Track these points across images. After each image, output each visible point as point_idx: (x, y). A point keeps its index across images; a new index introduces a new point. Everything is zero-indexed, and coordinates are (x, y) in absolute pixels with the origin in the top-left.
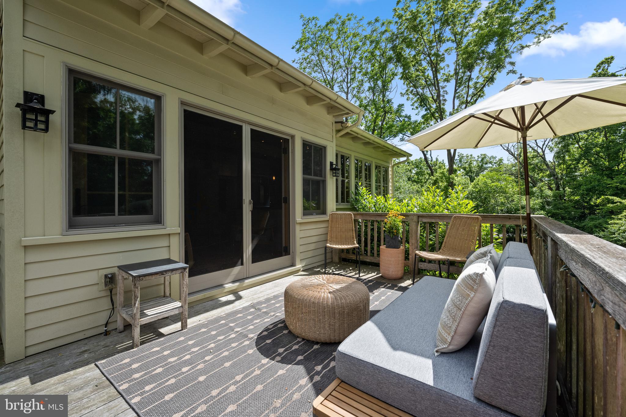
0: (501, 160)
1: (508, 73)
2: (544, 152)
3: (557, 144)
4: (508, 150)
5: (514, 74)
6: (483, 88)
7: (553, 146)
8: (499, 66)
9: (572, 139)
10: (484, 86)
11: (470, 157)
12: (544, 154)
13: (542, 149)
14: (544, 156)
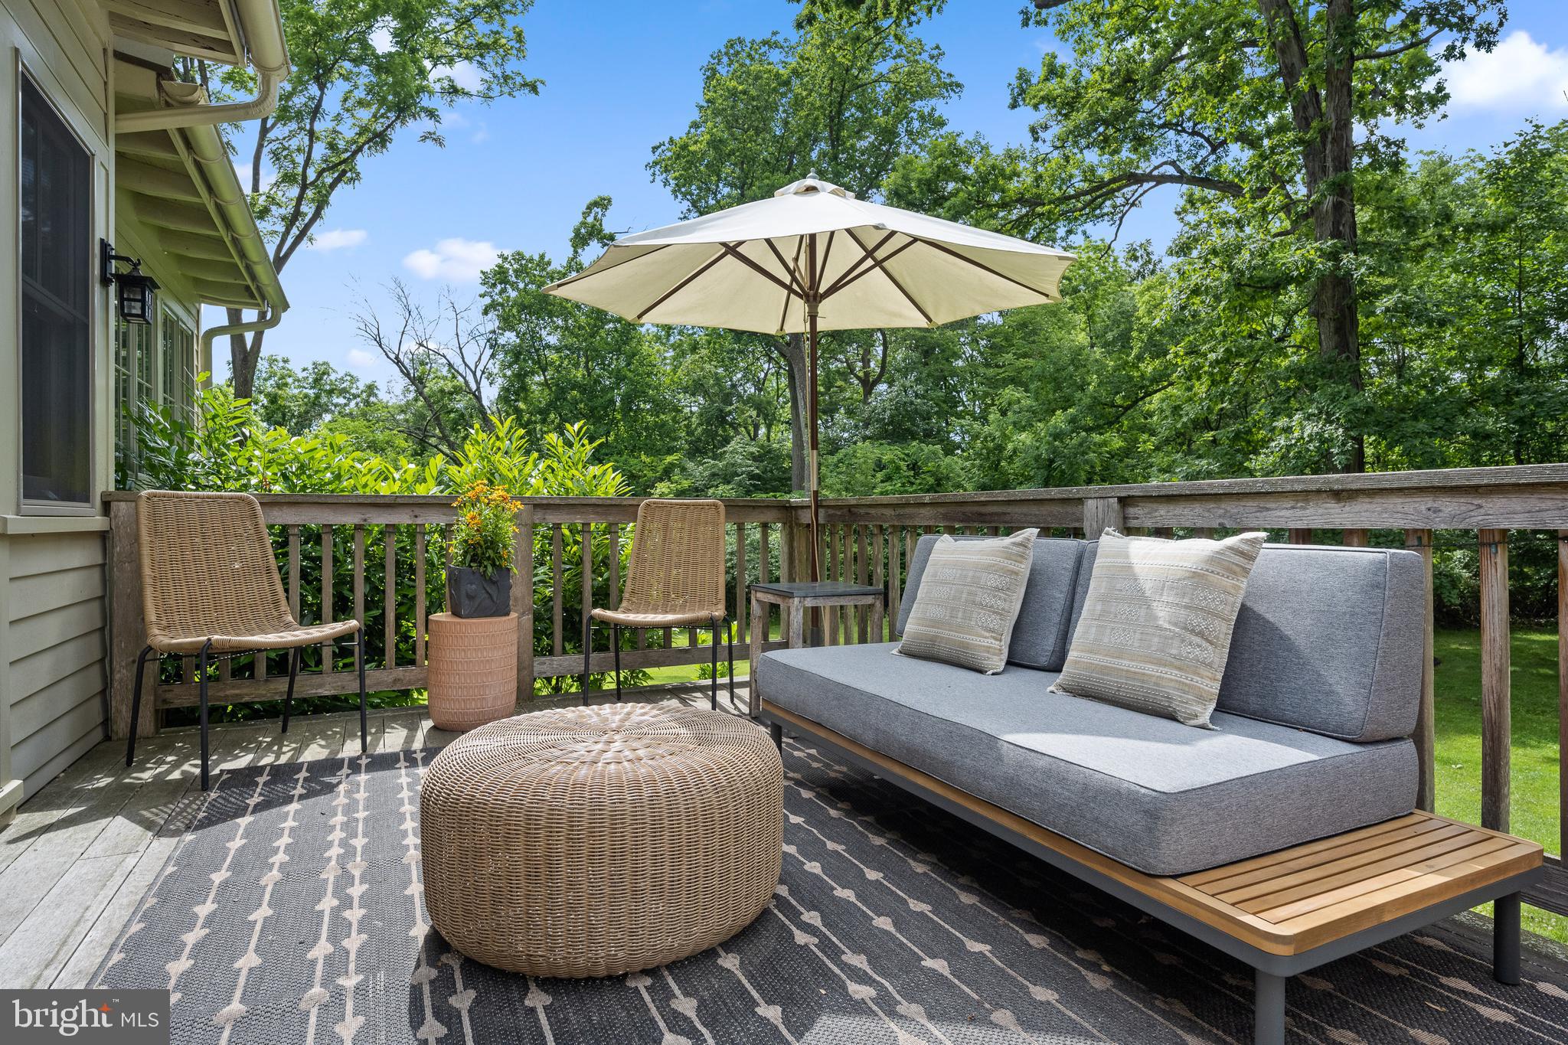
0: (371, 389)
1: (424, 138)
2: (478, 383)
3: (504, 366)
4: (398, 362)
5: (438, 147)
6: (355, 153)
7: (495, 371)
8: (404, 107)
9: (533, 359)
10: (360, 149)
11: (281, 364)
12: (478, 388)
13: (474, 374)
14: (480, 392)
